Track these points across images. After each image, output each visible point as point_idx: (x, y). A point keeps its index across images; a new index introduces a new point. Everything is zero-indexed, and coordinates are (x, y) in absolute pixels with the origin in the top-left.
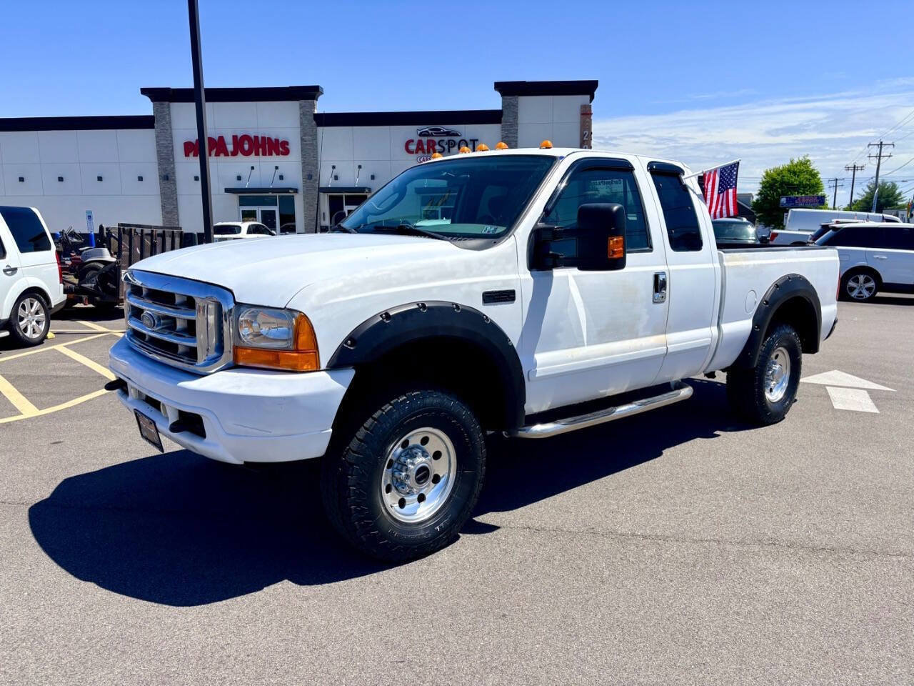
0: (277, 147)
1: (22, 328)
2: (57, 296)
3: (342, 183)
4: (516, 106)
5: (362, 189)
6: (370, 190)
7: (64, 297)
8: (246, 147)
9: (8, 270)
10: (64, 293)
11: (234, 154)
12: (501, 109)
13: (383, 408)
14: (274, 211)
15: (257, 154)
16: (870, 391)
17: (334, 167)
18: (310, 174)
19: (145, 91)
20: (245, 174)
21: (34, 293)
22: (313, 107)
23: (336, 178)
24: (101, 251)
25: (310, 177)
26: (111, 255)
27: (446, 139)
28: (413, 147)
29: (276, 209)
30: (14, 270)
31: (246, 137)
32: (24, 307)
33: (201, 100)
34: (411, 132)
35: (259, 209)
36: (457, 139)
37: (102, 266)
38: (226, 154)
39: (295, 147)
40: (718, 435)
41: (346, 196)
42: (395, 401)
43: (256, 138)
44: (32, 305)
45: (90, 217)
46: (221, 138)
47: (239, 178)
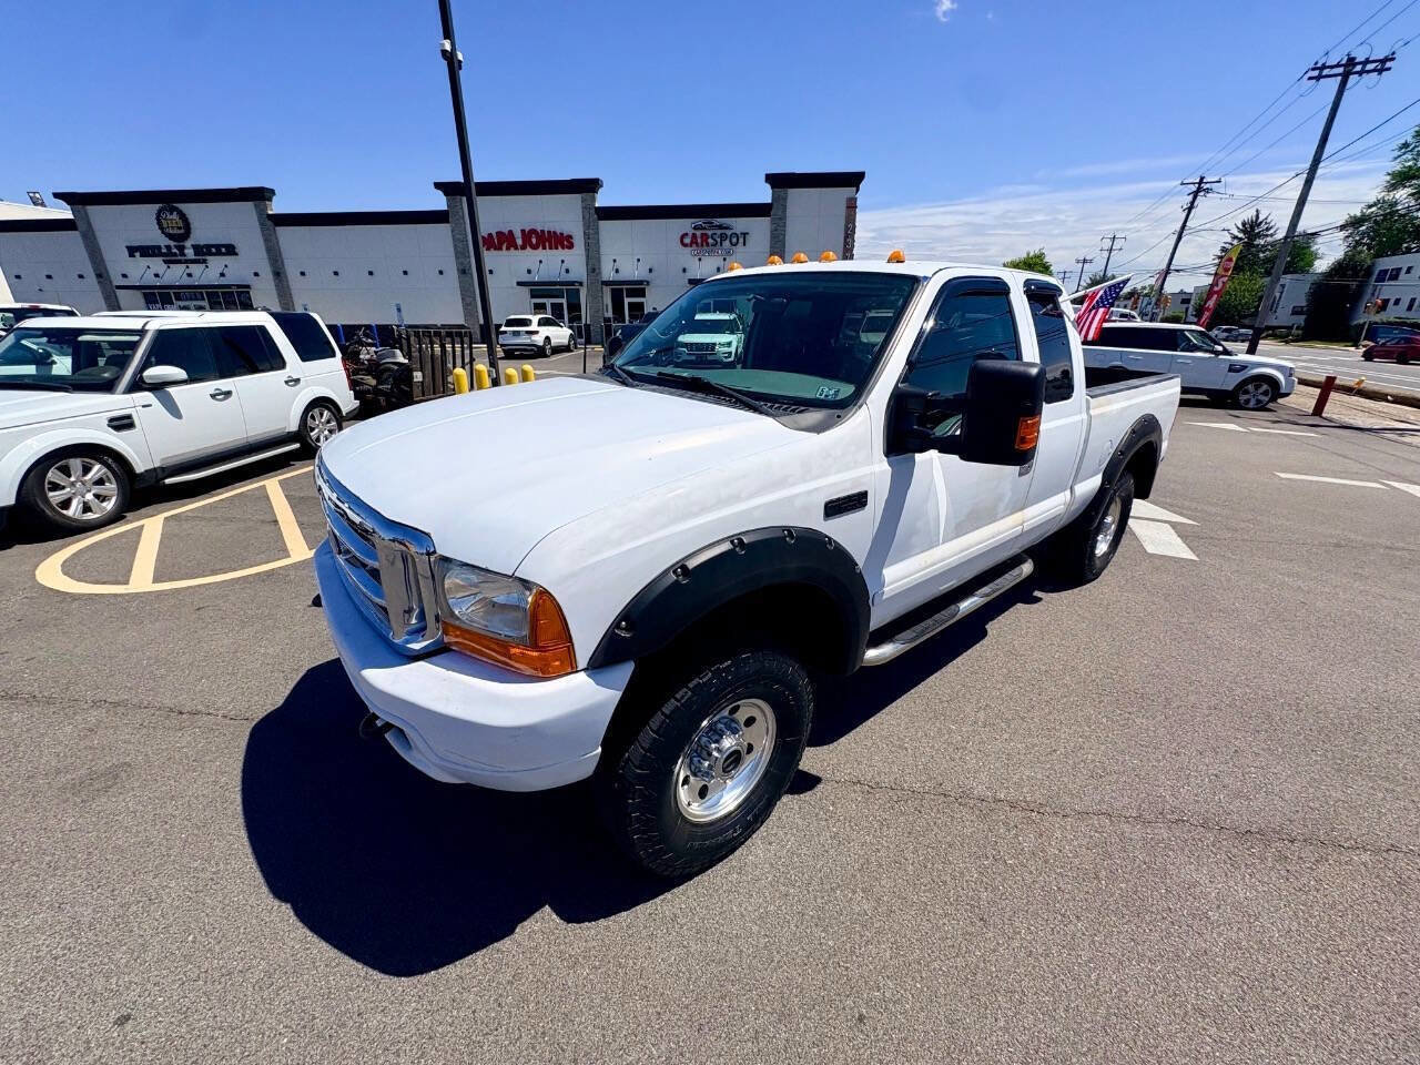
0: (561, 241)
1: (314, 438)
2: (347, 401)
3: (622, 277)
4: (785, 199)
5: (641, 282)
6: (648, 283)
7: (357, 403)
8: (534, 241)
9: (291, 381)
10: (356, 399)
11: (523, 248)
12: (770, 201)
13: (678, 696)
14: (562, 304)
15: (544, 248)
16: (1174, 525)
17: (615, 261)
18: (593, 268)
19: (438, 186)
20: (534, 268)
21: (322, 403)
22: (594, 200)
23: (617, 271)
24: (394, 353)
25: (594, 270)
26: (404, 356)
27: (719, 232)
28: (687, 240)
29: (564, 301)
30: (297, 381)
31: (533, 231)
32: (313, 417)
33: (471, 194)
34: (686, 225)
35: (548, 302)
36: (729, 233)
37: (396, 368)
38: (516, 248)
39: (579, 241)
40: (1040, 599)
41: (627, 289)
42: (695, 682)
43: (543, 231)
44: (322, 415)
45: (399, 310)
46: (511, 232)
47: (529, 271)
